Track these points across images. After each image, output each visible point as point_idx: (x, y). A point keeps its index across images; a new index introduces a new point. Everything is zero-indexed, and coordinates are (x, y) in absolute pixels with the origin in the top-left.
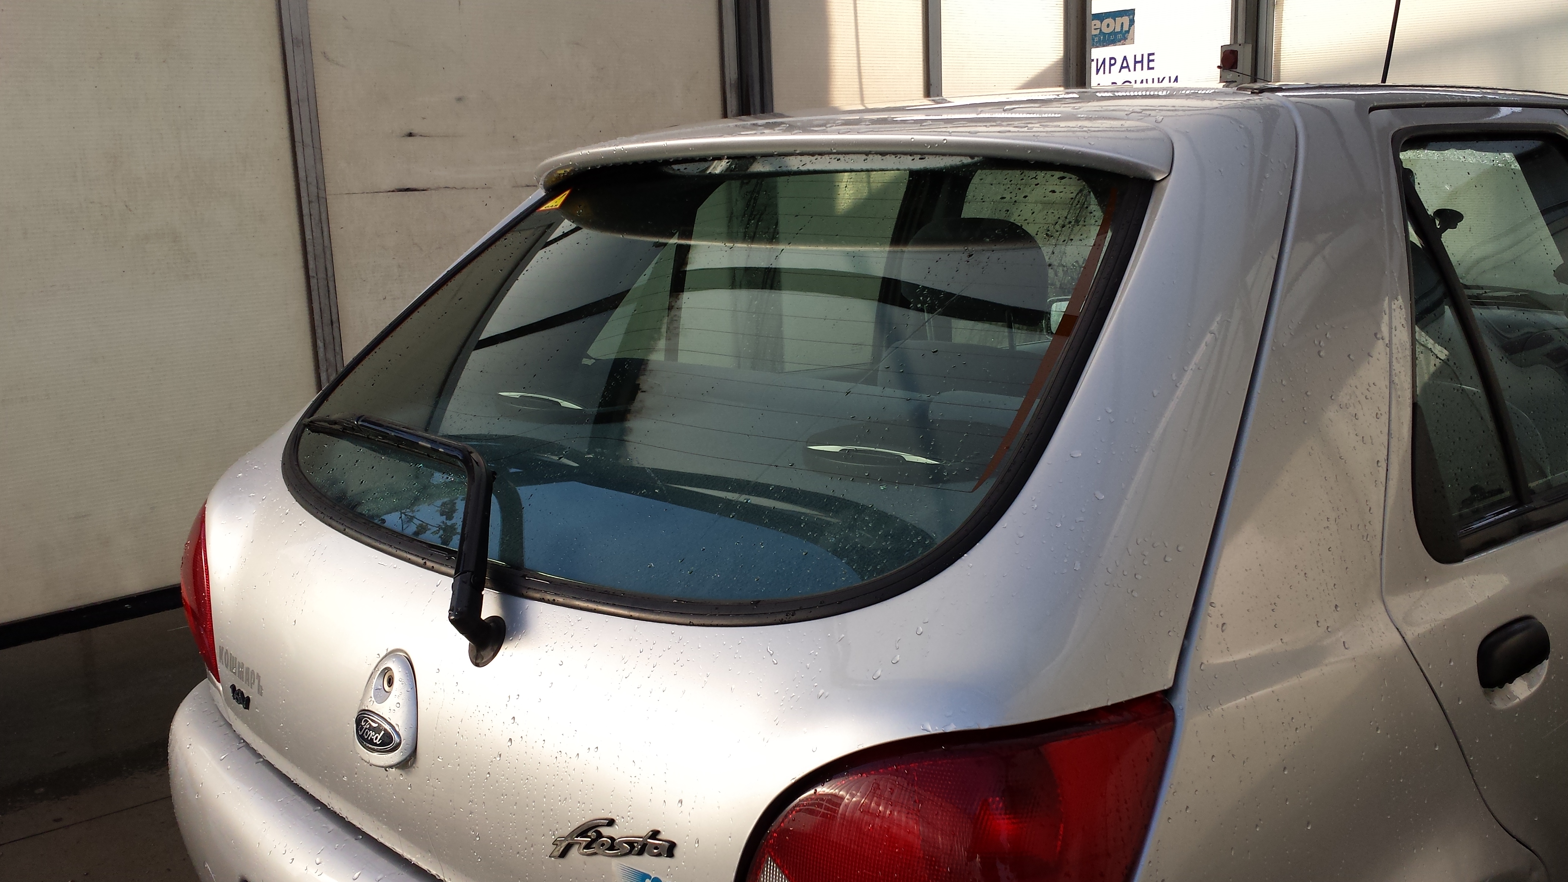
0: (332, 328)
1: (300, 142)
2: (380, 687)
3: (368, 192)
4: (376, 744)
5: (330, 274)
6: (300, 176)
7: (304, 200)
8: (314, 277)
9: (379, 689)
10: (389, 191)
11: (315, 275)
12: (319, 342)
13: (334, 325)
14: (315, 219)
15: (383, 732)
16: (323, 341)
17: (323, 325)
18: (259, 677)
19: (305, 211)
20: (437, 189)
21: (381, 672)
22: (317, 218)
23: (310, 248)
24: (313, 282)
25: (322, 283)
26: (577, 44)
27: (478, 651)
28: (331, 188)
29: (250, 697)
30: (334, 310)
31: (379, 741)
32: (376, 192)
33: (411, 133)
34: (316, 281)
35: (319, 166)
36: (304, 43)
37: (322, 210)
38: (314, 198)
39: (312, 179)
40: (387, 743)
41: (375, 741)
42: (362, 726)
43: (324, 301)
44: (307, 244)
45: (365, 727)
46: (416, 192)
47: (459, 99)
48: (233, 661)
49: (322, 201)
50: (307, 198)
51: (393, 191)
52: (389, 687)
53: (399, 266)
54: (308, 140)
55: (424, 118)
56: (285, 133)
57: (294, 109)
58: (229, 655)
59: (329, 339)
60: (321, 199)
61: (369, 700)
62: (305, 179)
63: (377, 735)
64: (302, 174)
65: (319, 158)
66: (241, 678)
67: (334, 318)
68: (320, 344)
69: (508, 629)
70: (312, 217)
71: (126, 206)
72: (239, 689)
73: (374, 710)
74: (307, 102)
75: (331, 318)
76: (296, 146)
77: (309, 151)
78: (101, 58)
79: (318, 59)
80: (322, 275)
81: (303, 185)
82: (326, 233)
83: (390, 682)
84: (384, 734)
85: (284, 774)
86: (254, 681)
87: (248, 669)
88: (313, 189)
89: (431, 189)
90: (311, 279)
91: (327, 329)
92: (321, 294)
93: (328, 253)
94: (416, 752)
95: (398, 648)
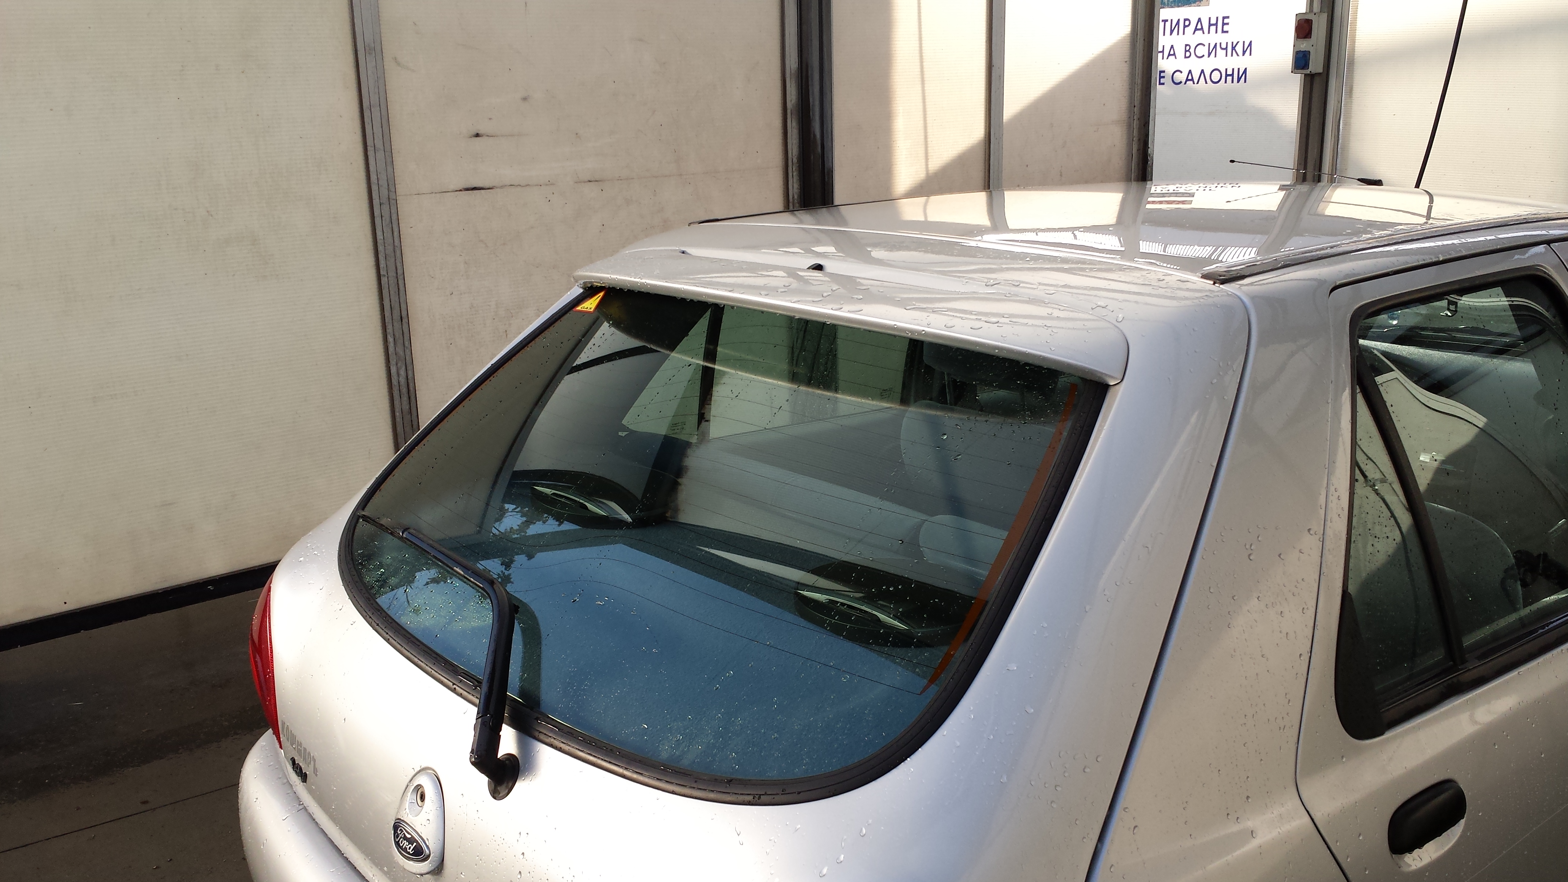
0: (402, 324)
1: (372, 147)
2: (414, 801)
3: (436, 192)
4: (409, 853)
5: (400, 272)
6: (371, 179)
7: (376, 202)
8: (384, 275)
9: (413, 803)
10: (457, 191)
11: (386, 274)
12: (390, 338)
13: (404, 321)
14: (385, 219)
15: (415, 844)
16: (393, 335)
17: (394, 321)
18: (315, 761)
19: (377, 213)
20: (502, 187)
21: (415, 788)
22: (388, 219)
23: (381, 248)
24: (384, 280)
25: (392, 281)
26: (641, 40)
27: (495, 787)
28: (402, 188)
29: (307, 773)
30: (403, 306)
31: (412, 851)
32: (444, 192)
33: (478, 134)
34: (386, 279)
35: (390, 169)
36: (376, 50)
37: (393, 211)
38: (384, 200)
39: (383, 182)
40: (418, 854)
41: (408, 851)
42: (398, 834)
43: (394, 298)
44: (378, 244)
45: (400, 835)
46: (482, 191)
47: (525, 99)
48: (293, 739)
49: (392, 202)
50: (378, 200)
51: (461, 190)
52: (422, 801)
53: (466, 263)
54: (379, 144)
55: (490, 119)
56: (358, 137)
57: (367, 114)
58: (290, 731)
59: (398, 334)
60: (392, 201)
61: (405, 812)
62: (377, 182)
63: (410, 845)
64: (373, 178)
65: (390, 161)
66: (300, 755)
67: (404, 314)
68: (390, 339)
69: (522, 768)
70: (383, 218)
71: (208, 212)
72: (298, 764)
73: (408, 822)
74: (379, 107)
75: (401, 314)
76: (368, 150)
77: (380, 155)
78: (183, 70)
79: (389, 64)
80: (392, 274)
81: (374, 188)
82: (396, 234)
83: (422, 797)
84: (416, 845)
85: (336, 845)
86: (310, 762)
87: (305, 749)
88: (384, 192)
89: (497, 188)
90: (382, 278)
91: (397, 325)
92: (392, 292)
93: (398, 253)
94: (443, 864)
95: (430, 766)
